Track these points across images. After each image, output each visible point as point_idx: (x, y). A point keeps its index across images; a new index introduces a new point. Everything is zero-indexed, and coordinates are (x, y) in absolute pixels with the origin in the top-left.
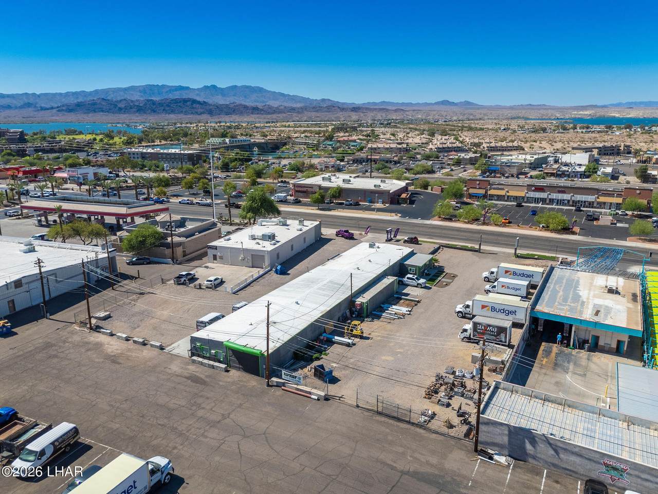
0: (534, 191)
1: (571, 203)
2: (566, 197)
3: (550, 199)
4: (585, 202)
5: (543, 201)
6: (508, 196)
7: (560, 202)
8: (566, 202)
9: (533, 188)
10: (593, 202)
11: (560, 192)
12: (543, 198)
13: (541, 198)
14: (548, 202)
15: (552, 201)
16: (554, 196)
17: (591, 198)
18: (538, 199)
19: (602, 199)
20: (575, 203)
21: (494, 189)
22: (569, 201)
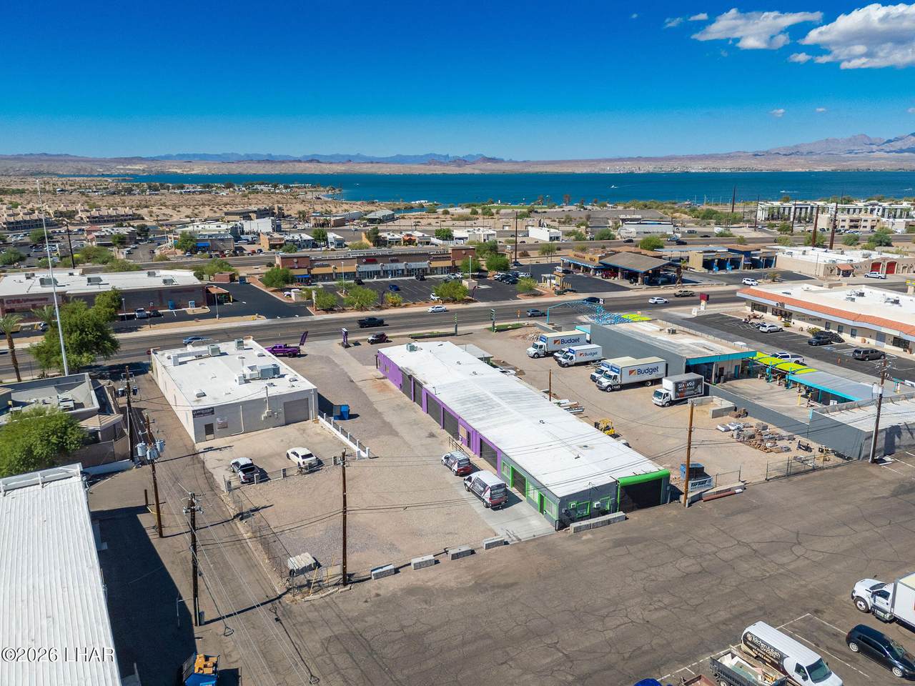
0: (365, 263)
1: (406, 273)
2: (401, 266)
3: (384, 271)
4: (419, 269)
5: (377, 273)
6: (336, 274)
7: (395, 273)
8: (400, 272)
9: (364, 260)
10: (426, 269)
11: (393, 261)
12: (376, 271)
13: (374, 271)
14: (382, 274)
15: (386, 273)
16: (389, 266)
17: (424, 264)
18: (371, 272)
19: (434, 264)
20: (410, 272)
21: (318, 266)
22: (403, 270)
